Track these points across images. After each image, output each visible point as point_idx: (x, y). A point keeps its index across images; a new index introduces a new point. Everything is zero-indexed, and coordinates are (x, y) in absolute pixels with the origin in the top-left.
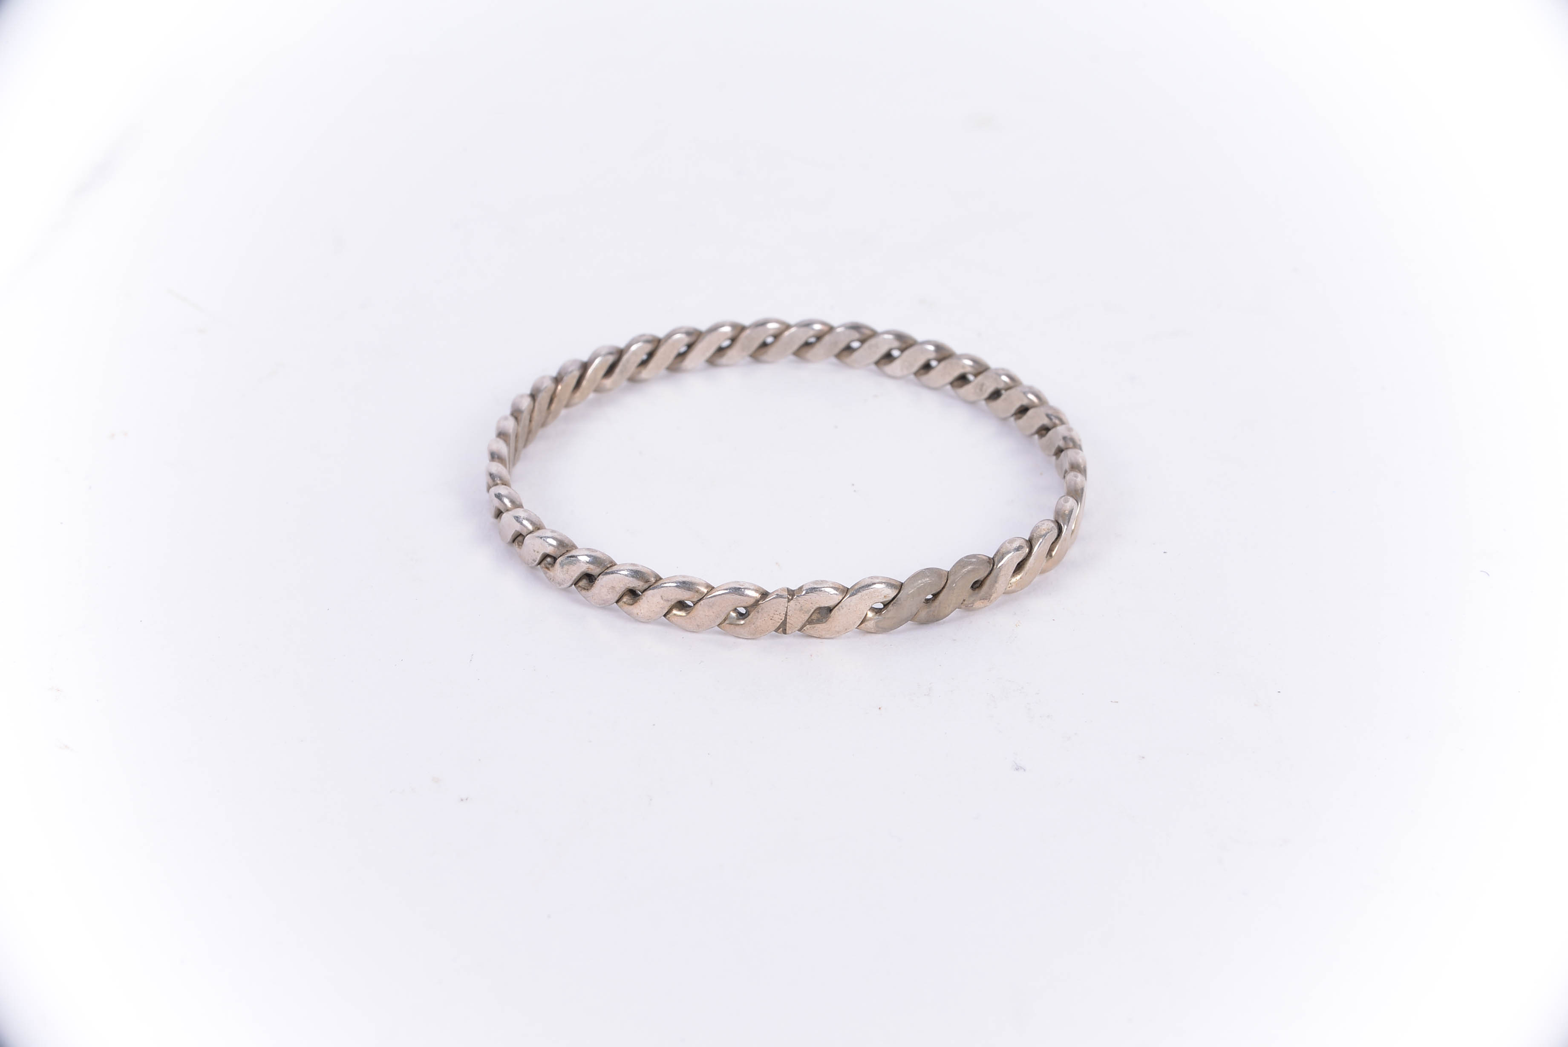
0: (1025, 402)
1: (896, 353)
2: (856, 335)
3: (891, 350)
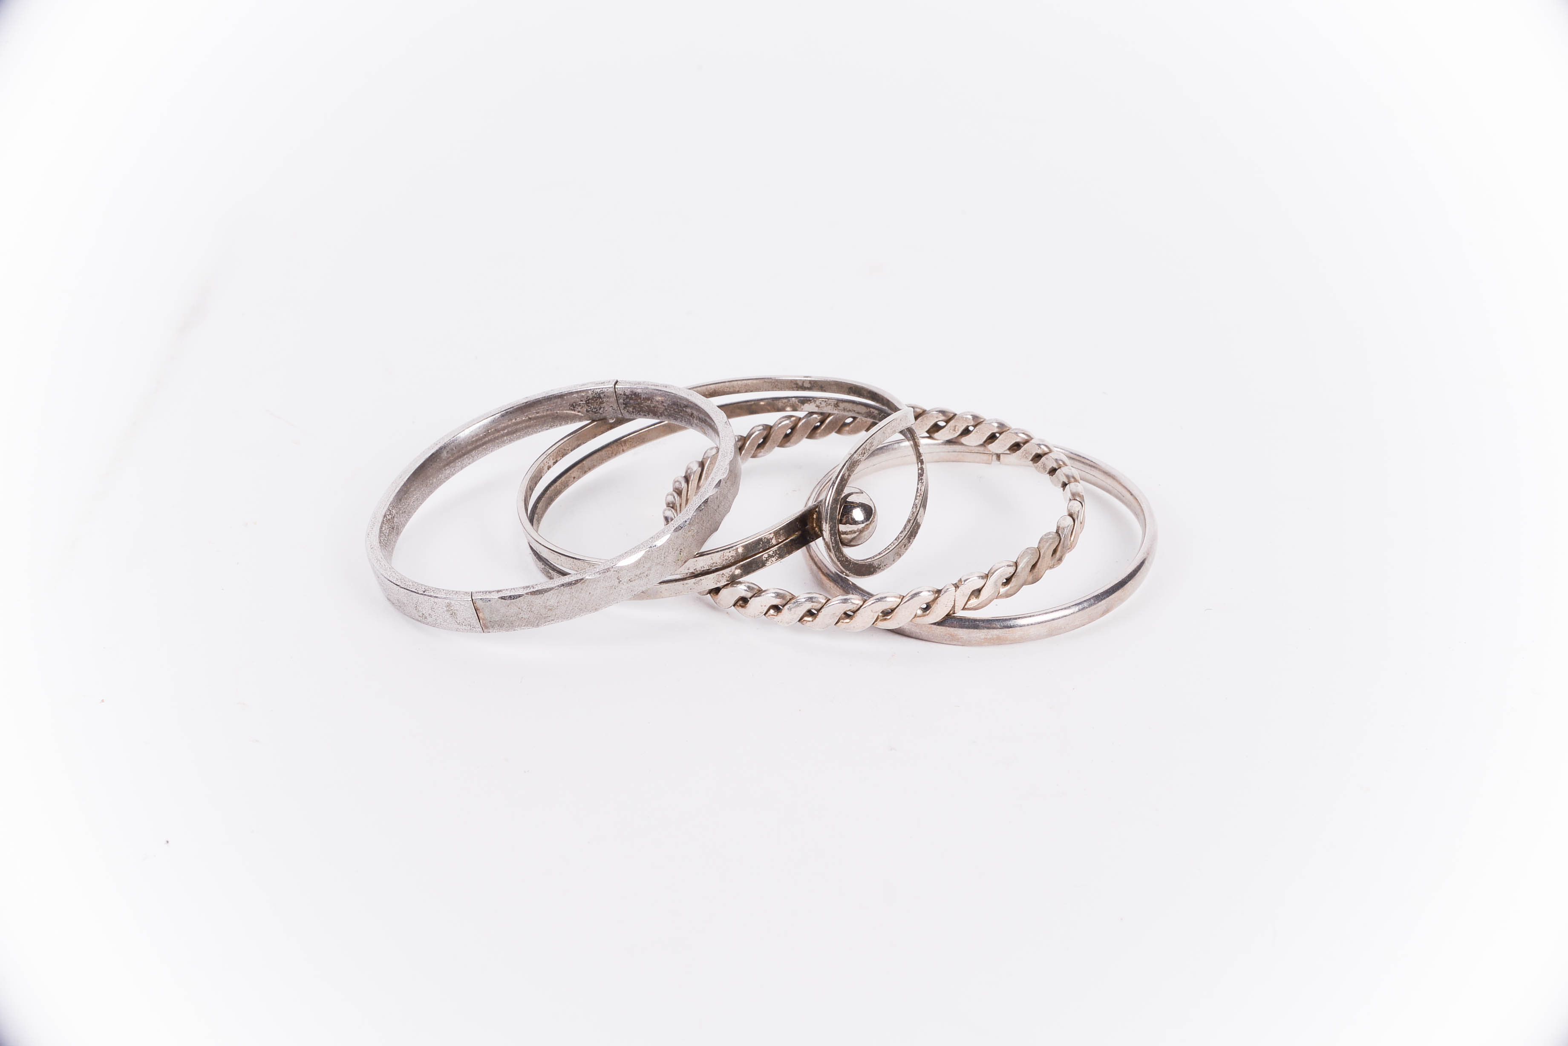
0: (1039, 452)
1: (971, 428)
2: (943, 418)
3: (968, 427)
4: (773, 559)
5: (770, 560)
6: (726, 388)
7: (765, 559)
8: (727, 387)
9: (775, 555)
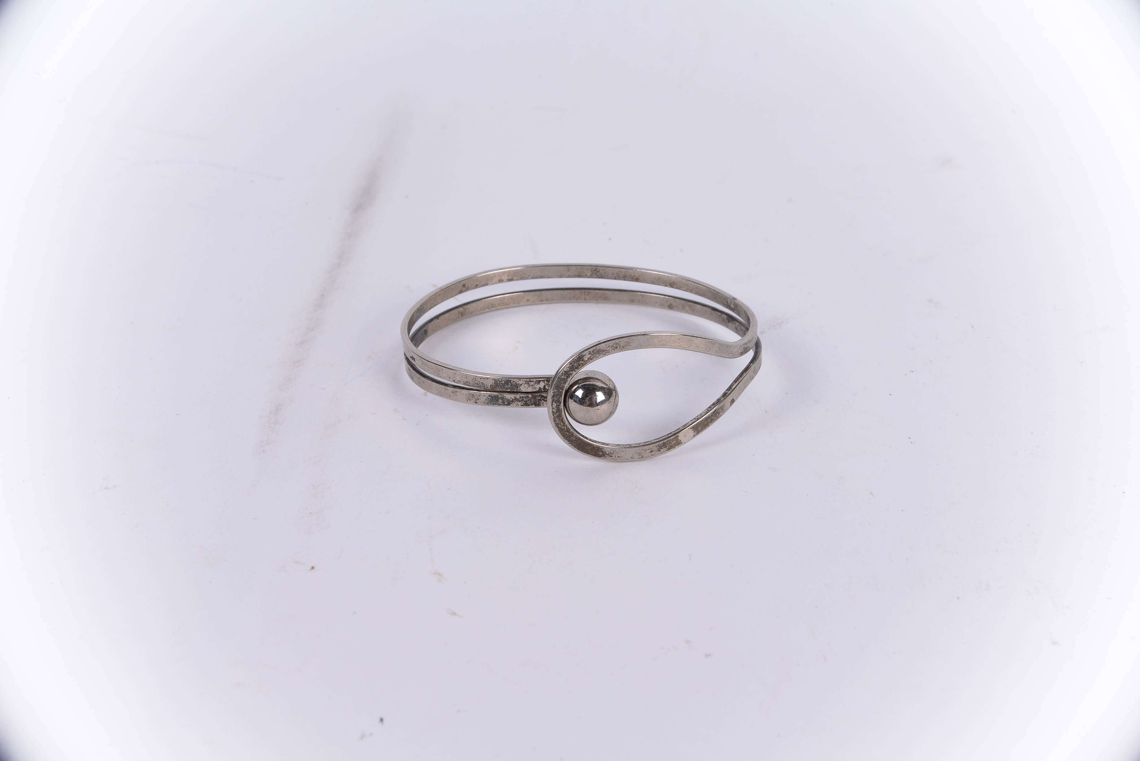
4: (519, 403)
5: (516, 402)
6: (682, 284)
7: (511, 400)
8: (684, 284)
9: (522, 401)
